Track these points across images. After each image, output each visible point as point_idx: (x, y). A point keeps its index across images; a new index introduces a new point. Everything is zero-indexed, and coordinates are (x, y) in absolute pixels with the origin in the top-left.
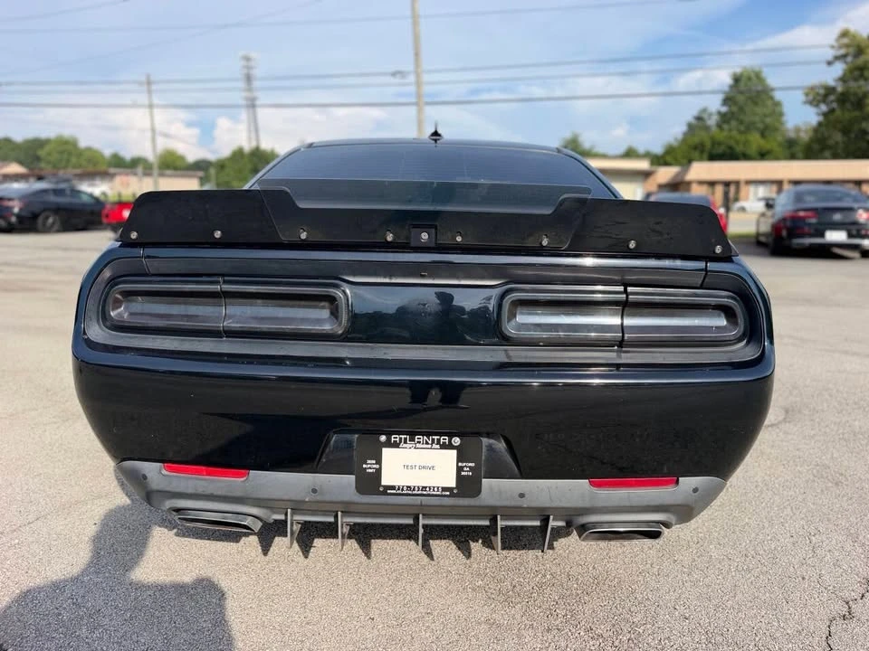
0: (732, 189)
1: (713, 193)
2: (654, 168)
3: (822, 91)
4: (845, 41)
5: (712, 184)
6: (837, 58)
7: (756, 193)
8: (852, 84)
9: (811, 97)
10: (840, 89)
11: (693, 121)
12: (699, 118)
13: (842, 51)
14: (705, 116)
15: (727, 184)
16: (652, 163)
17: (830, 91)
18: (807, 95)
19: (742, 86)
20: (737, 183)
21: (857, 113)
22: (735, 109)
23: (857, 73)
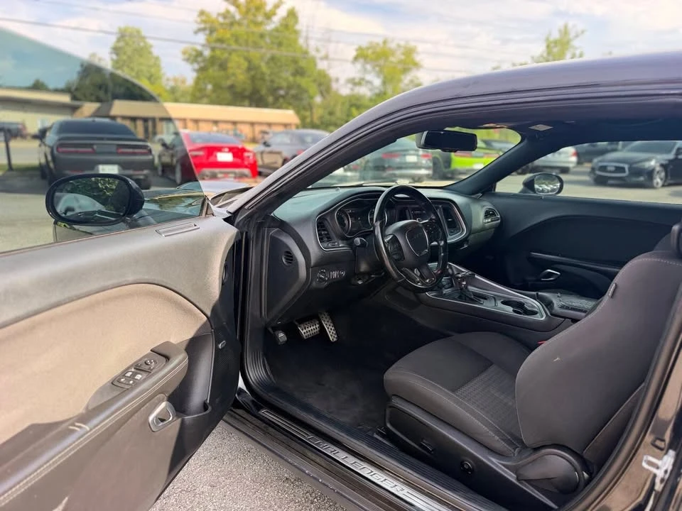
0: (150, 124)
1: (136, 127)
2: (76, 103)
3: (194, 53)
4: (204, 18)
5: (134, 119)
6: (199, 30)
7: (168, 128)
8: (217, 53)
9: (186, 56)
10: (207, 53)
13: (202, 25)
15: (145, 120)
16: (74, 98)
17: (199, 54)
19: (127, 39)
20: (154, 120)
21: (222, 73)
22: (123, 58)
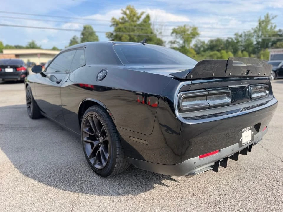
3: (110, 34)
4: (113, 21)
6: (112, 25)
8: (118, 33)
9: (107, 35)
10: (114, 34)
11: (72, 40)
12: (74, 39)
13: (113, 23)
14: (76, 38)
17: (112, 34)
18: (106, 34)
19: (87, 30)
22: (85, 37)
23: (118, 30)
